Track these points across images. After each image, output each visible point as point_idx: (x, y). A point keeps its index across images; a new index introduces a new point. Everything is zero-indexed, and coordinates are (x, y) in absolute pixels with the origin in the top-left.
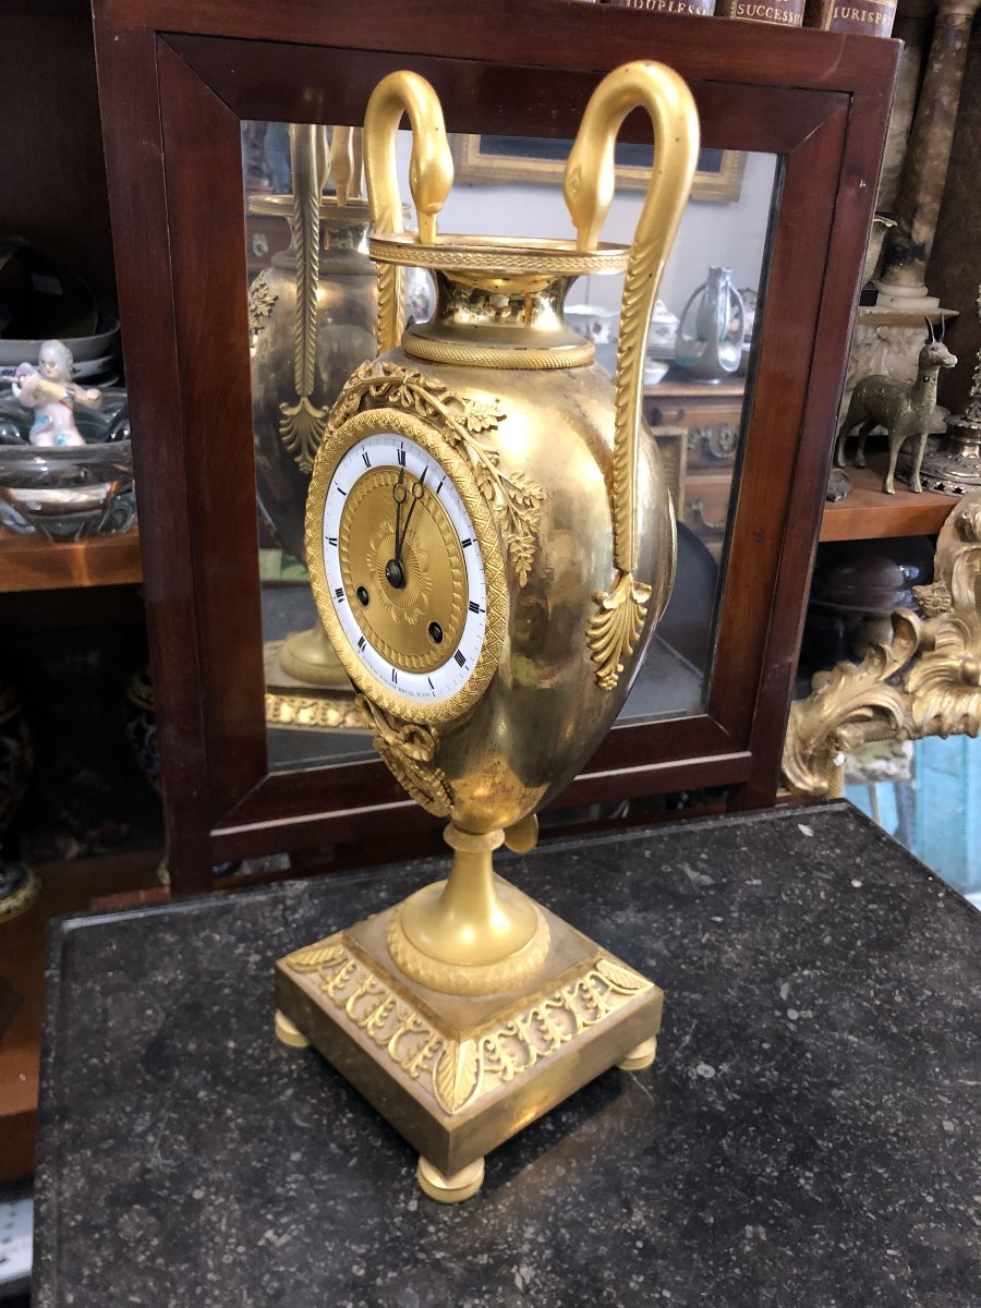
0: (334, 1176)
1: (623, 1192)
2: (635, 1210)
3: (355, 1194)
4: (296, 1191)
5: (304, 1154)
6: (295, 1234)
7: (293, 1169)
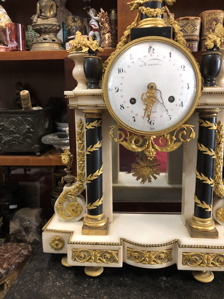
6: (62, 284)
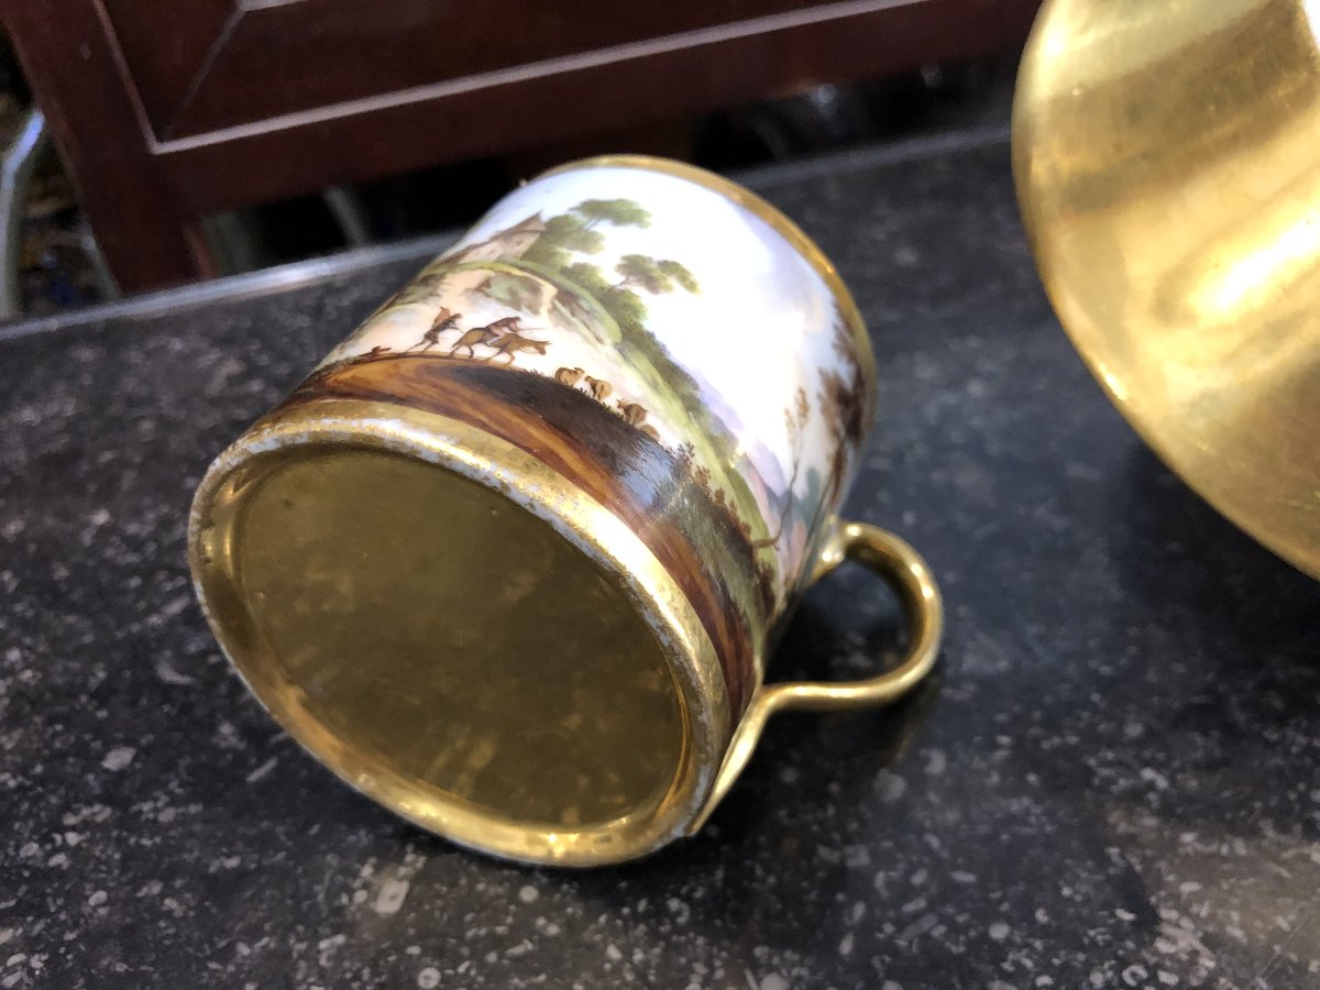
0: (194, 809)
1: (1114, 851)
2: (1165, 914)
3: (233, 863)
4: (73, 852)
5: (143, 753)
7: (97, 790)
